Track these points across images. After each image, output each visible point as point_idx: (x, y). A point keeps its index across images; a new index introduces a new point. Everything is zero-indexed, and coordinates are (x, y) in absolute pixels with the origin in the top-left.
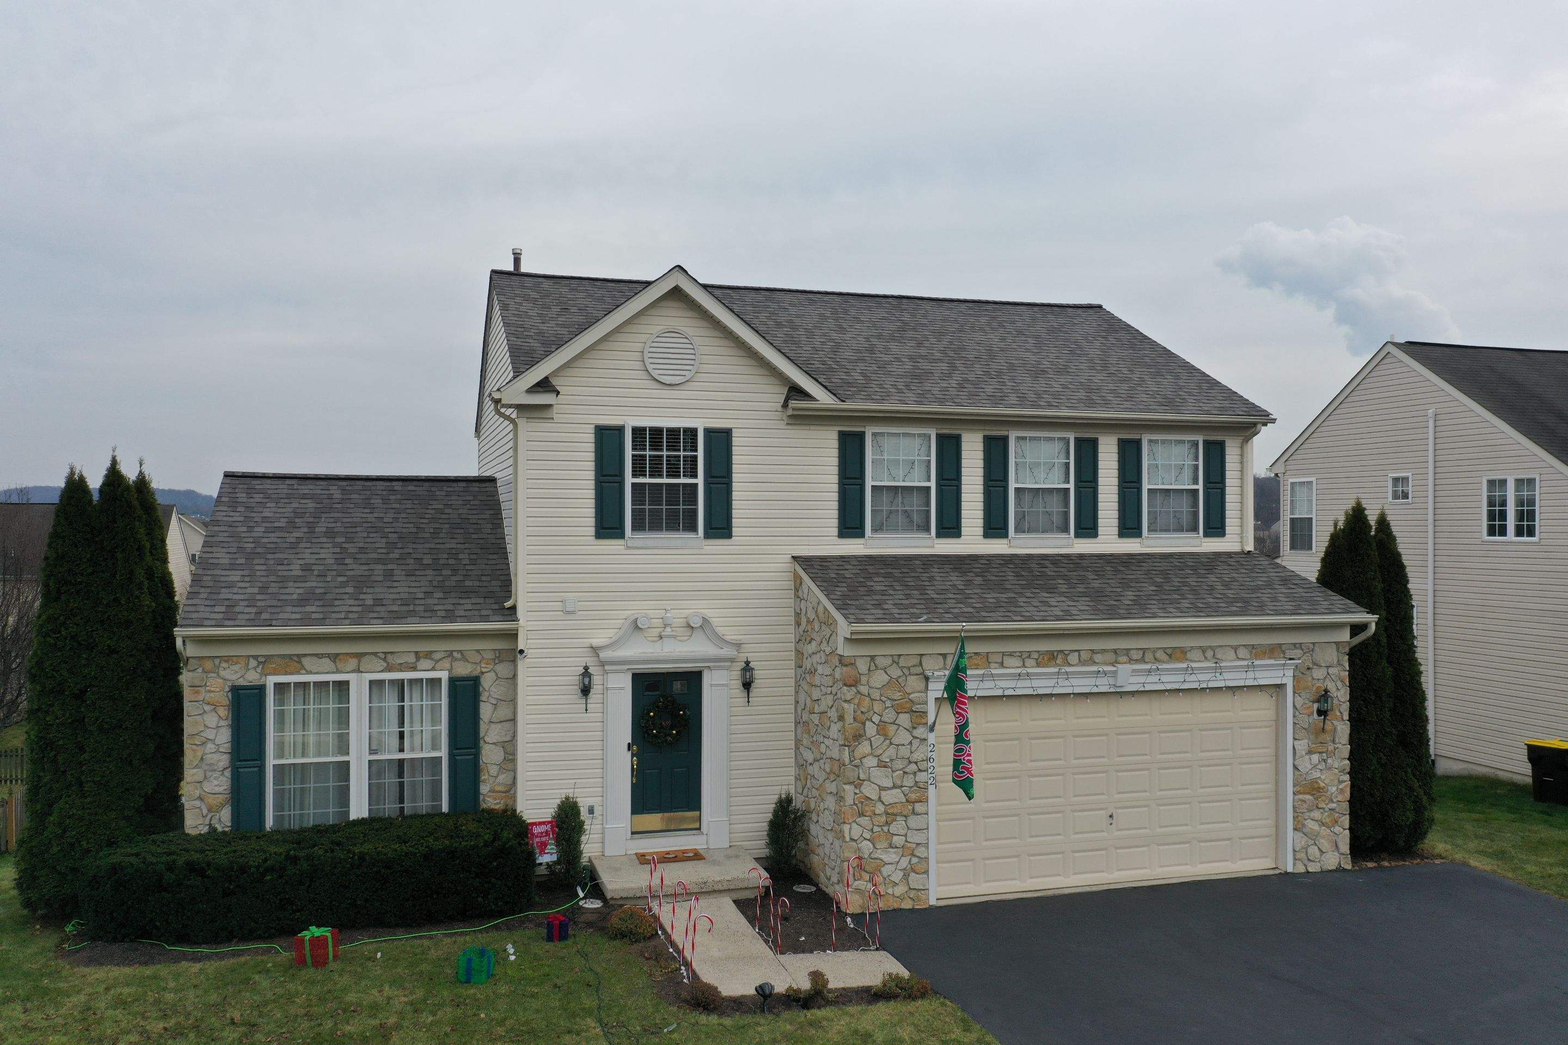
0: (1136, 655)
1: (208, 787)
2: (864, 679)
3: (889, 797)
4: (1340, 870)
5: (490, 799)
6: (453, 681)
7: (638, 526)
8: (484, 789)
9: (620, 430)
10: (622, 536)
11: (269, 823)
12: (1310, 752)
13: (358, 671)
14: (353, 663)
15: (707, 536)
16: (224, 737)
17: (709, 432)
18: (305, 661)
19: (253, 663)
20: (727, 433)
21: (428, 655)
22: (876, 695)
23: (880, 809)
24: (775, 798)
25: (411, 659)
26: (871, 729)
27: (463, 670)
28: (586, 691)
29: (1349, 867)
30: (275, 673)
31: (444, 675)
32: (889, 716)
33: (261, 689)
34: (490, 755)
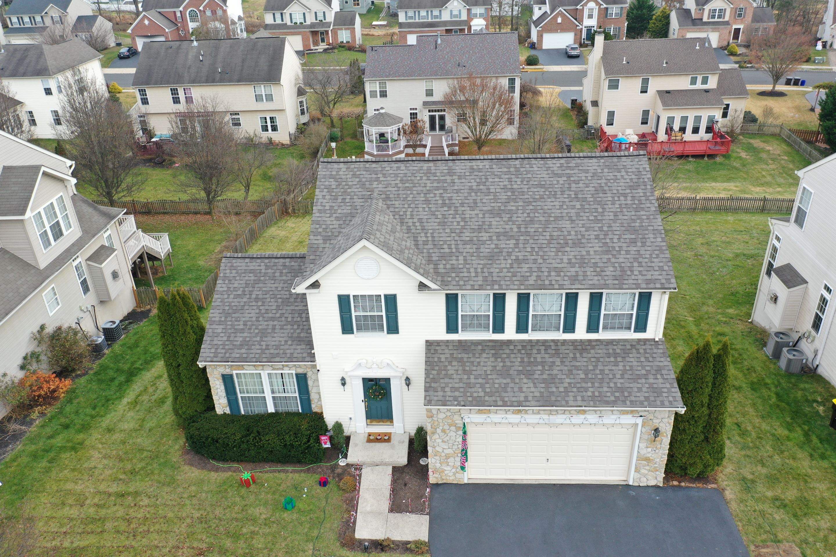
0: (560, 412)
1: (221, 401)
2: (435, 416)
3: (446, 451)
4: (656, 487)
5: (315, 408)
6: (296, 375)
7: (359, 329)
8: (313, 406)
9: (348, 296)
10: (353, 333)
11: (243, 413)
12: (647, 447)
13: (263, 370)
14: (261, 368)
15: (388, 333)
16: (223, 387)
17: (386, 296)
18: (245, 367)
19: (227, 367)
20: (394, 297)
21: (287, 366)
22: (441, 421)
23: (443, 454)
24: (417, 427)
25: (281, 367)
26: (439, 431)
27: (300, 371)
28: (344, 384)
29: (661, 485)
30: (235, 370)
31: (294, 372)
32: (447, 427)
33: (231, 376)
34: (313, 396)
